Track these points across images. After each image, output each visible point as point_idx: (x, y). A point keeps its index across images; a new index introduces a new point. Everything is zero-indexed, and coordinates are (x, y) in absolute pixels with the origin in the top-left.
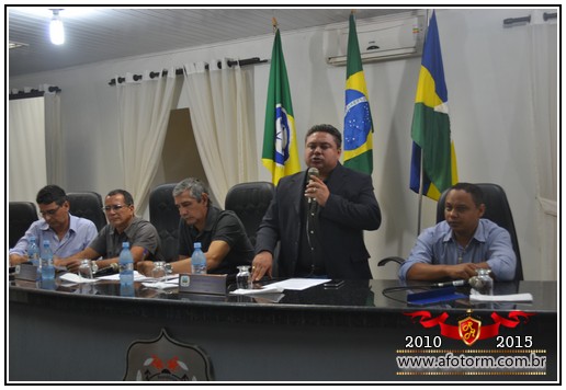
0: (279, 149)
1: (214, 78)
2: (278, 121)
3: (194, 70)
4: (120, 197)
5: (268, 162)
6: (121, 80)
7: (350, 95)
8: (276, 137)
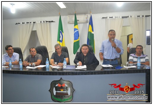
0: (61, 39)
2: (61, 34)
3: (38, 22)
5: (59, 42)
6: (19, 23)
7: (75, 29)
8: (60, 37)
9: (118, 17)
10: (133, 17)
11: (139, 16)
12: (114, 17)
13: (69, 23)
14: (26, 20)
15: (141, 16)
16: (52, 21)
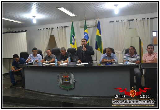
0: (73, 42)
1: (59, 29)
2: (73, 37)
3: (55, 28)
4: (49, 50)
5: (71, 44)
6: (40, 29)
7: (85, 33)
8: (72, 40)
9: (124, 21)
10: (138, 19)
11: (144, 19)
12: (120, 21)
13: (81, 27)
14: (45, 27)
15: (146, 19)
16: (67, 27)
